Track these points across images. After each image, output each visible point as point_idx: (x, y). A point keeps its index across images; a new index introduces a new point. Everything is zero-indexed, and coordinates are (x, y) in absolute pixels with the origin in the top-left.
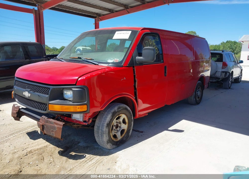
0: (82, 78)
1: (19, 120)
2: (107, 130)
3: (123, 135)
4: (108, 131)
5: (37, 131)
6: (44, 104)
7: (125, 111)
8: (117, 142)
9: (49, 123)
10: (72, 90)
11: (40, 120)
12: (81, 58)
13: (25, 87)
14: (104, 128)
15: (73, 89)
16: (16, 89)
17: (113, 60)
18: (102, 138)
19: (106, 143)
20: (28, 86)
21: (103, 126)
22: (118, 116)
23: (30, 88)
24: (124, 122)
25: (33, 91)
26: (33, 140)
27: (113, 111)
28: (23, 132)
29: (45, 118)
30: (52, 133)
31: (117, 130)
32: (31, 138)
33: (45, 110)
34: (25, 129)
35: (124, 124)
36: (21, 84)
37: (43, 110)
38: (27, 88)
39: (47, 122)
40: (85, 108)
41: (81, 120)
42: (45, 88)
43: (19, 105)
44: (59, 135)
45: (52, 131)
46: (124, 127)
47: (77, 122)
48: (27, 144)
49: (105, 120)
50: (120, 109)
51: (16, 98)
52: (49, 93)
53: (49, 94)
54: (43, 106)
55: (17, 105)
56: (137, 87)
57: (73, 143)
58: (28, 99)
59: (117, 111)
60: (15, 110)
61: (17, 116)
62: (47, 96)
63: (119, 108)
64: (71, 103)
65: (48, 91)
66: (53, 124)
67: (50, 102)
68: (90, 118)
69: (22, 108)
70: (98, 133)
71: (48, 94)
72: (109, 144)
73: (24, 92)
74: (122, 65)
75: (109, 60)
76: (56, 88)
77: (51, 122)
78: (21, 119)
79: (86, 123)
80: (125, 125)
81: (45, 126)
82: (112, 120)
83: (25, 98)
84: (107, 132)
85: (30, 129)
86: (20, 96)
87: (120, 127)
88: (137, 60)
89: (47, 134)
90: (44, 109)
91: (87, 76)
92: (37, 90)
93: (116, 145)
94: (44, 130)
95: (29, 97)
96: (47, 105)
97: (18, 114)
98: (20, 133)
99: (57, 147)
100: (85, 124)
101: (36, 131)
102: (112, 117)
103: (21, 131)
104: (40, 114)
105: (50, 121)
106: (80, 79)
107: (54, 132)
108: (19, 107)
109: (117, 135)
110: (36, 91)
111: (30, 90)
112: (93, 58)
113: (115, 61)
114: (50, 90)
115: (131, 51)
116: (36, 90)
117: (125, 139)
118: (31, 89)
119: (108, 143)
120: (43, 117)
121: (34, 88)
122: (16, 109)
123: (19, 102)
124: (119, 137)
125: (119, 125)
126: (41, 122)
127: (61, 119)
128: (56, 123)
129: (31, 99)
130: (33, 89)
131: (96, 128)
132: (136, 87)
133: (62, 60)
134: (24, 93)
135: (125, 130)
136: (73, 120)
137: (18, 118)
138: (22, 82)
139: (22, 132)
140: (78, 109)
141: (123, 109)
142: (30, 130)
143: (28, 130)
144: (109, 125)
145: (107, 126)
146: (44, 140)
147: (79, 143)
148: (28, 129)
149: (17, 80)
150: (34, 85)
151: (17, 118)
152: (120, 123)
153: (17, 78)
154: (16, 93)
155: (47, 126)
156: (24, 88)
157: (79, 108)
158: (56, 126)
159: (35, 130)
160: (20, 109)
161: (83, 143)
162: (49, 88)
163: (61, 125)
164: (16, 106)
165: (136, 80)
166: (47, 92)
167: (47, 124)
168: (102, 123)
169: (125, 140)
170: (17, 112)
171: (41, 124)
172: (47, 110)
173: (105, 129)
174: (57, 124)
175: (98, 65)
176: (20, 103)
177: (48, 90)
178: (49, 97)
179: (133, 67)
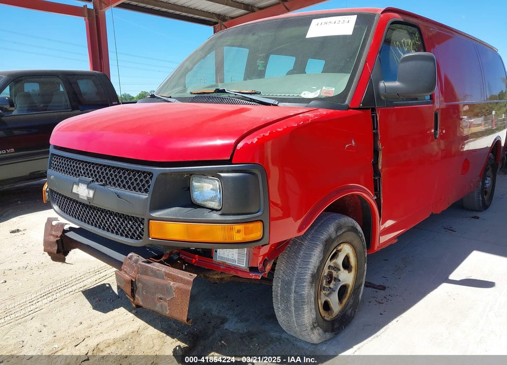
0: (249, 142)
1: (63, 261)
2: (312, 292)
3: (345, 301)
4: (314, 295)
5: (109, 284)
6: (135, 219)
7: (351, 236)
8: (333, 322)
9: (150, 274)
10: (219, 177)
11: (124, 267)
12: (223, 91)
13: (78, 171)
14: (303, 286)
15: (222, 175)
16: (54, 179)
17: (319, 91)
18: (299, 314)
19: (309, 329)
20: (87, 170)
21: (300, 280)
22: (335, 251)
23: (92, 175)
24: (346, 265)
25: (101, 183)
26: (100, 313)
27: (324, 237)
28: (74, 288)
29: (136, 261)
30: (159, 304)
31: (330, 288)
32: (95, 307)
33: (138, 236)
34: (78, 280)
35: (346, 272)
36: (65, 164)
37: (132, 238)
38: (84, 173)
39: (145, 271)
40: (256, 232)
41: (243, 265)
42: (138, 172)
43: (62, 220)
44: (182, 313)
45: (160, 298)
46: (347, 278)
47: (230, 271)
48: (85, 325)
49: (307, 263)
50: (341, 229)
51: (54, 202)
52: (149, 187)
53: (151, 189)
54: (131, 227)
55: (56, 219)
56: (382, 168)
57: (209, 323)
58: (87, 206)
59: (334, 236)
60: (53, 235)
61: (58, 251)
62: (144, 196)
63: (339, 228)
64: (216, 216)
65: (147, 182)
66: (163, 279)
67: (156, 214)
68: (266, 258)
69: (71, 229)
70: (286, 300)
71: (146, 191)
72: (316, 331)
73: (75, 186)
74: (347, 102)
75: (306, 92)
76: (172, 173)
77: (155, 274)
78: (68, 258)
79: (256, 274)
80: (349, 274)
81: (139, 285)
82: (322, 262)
83: (77, 202)
84: (313, 299)
85: (89, 280)
86: (65, 197)
87: (337, 280)
88: (382, 92)
89: (145, 306)
90: (133, 234)
91: (262, 135)
92: (113, 179)
93: (333, 331)
94: (136, 296)
95: (89, 198)
96: (145, 222)
97: (60, 244)
98: (66, 291)
99: (167, 333)
100: (253, 275)
101: (108, 286)
102: (324, 253)
103: (70, 286)
104: (124, 249)
105: (152, 270)
106: (240, 145)
107: (165, 301)
108: (63, 225)
109: (331, 303)
110: (110, 183)
111: (91, 179)
112: (258, 90)
113: (324, 95)
114: (154, 179)
115: (365, 66)
116: (108, 178)
117: (349, 311)
118: (96, 176)
119: (313, 328)
120: (130, 258)
121: (102, 173)
122: (55, 231)
123: (62, 213)
124: (336, 307)
125: (335, 274)
126: (126, 272)
127: (180, 259)
128: (171, 275)
129: (95, 204)
130: (100, 176)
131: (279, 285)
132: (380, 168)
133: (169, 99)
134: (75, 189)
135: (349, 286)
136: (219, 264)
137: (61, 255)
138: (70, 159)
139: (70, 290)
140: (238, 233)
141: (349, 231)
142: (91, 282)
143: (85, 283)
144: (316, 277)
145: (312, 283)
146: (130, 311)
147: (224, 321)
148: (84, 279)
149: (55, 155)
150: (104, 166)
151: (58, 255)
152: (337, 269)
153: (56, 147)
154: (55, 189)
155: (144, 285)
156: (76, 174)
157: (238, 231)
158: (172, 283)
159: (102, 283)
160: (65, 231)
161: (236, 322)
162: (150, 173)
163: (186, 282)
164: (54, 223)
165: (380, 146)
166: (143, 185)
167: (144, 277)
168: (296, 272)
169: (351, 313)
170: (57, 241)
171: (127, 277)
172: (143, 237)
173: (308, 291)
174: (175, 279)
175: (277, 105)
176: (65, 215)
177: (145, 177)
178: (149, 200)
179: (373, 110)
